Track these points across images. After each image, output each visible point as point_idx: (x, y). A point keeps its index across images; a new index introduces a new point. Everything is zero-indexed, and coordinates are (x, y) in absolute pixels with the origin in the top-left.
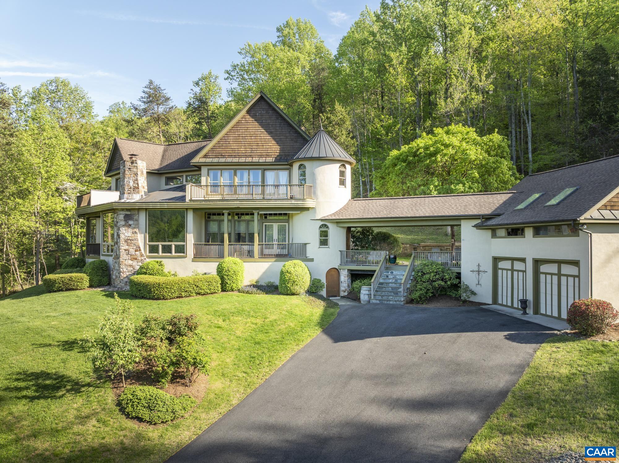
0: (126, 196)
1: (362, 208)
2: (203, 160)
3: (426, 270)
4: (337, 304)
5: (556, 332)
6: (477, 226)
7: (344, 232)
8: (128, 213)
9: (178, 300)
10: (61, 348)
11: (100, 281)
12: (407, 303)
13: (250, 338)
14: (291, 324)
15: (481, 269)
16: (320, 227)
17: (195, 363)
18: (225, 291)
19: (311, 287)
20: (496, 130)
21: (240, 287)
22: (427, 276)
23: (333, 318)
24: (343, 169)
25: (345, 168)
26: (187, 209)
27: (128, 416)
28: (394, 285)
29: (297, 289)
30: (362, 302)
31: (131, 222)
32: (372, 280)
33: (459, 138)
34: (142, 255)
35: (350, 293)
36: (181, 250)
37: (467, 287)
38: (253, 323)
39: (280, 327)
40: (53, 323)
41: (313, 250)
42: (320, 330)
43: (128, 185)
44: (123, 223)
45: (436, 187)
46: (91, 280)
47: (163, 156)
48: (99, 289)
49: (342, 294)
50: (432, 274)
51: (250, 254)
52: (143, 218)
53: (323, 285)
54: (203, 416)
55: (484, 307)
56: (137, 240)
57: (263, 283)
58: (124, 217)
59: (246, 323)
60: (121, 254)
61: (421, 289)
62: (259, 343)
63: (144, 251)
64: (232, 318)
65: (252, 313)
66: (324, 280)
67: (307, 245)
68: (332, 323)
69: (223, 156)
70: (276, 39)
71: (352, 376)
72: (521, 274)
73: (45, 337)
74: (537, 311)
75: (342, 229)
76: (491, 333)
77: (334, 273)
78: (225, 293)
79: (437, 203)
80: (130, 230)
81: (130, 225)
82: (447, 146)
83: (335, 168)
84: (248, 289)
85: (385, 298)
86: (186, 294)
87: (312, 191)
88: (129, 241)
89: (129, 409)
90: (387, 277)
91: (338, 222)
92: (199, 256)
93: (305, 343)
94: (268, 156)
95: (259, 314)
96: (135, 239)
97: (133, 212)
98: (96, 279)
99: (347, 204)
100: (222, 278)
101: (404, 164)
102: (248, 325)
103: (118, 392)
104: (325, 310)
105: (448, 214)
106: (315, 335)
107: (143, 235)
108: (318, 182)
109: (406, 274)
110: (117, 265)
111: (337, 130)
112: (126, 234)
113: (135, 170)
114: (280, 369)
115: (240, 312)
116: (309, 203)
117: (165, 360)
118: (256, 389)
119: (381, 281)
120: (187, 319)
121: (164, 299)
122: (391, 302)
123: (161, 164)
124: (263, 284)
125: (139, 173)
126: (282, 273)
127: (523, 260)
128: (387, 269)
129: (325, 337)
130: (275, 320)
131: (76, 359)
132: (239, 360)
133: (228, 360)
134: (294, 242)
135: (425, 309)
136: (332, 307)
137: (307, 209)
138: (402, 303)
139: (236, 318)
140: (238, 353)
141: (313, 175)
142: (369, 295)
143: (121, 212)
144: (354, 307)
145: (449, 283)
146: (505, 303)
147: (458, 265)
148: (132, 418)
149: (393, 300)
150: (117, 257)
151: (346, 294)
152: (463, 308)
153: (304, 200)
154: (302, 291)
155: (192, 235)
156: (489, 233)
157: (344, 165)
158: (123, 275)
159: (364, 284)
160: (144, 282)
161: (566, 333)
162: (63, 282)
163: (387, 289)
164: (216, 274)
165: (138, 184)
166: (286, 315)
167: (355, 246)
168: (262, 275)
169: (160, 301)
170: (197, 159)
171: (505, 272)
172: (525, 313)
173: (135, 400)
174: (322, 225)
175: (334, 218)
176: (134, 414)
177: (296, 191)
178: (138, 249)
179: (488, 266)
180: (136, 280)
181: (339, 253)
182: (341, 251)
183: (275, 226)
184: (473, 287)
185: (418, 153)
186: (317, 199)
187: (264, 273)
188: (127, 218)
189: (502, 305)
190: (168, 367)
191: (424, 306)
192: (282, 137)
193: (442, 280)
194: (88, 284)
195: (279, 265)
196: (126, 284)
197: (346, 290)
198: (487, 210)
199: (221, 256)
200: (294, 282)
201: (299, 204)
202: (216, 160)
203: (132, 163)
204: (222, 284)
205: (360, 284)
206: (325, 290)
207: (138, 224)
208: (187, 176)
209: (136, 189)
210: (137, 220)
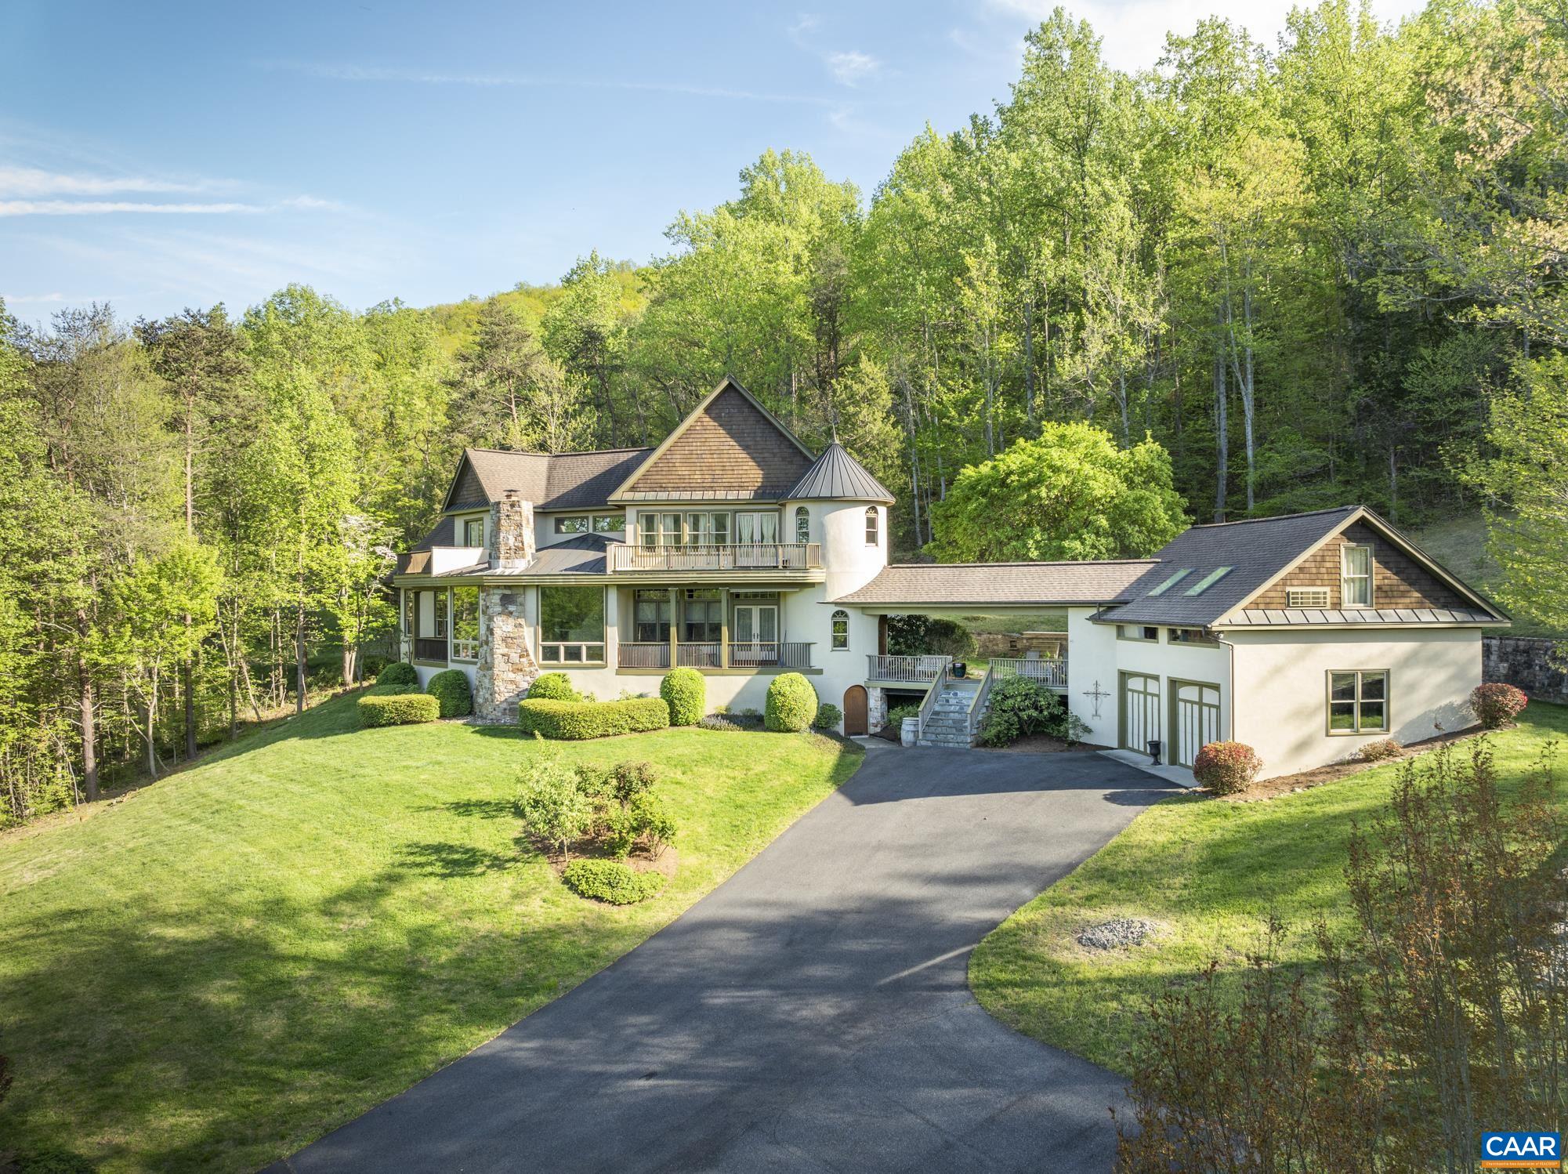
0: (502, 561)
1: (905, 584)
2: (629, 496)
3: (1010, 691)
4: (862, 748)
5: (1181, 790)
6: (1093, 619)
7: (876, 622)
8: (508, 592)
9: (602, 740)
10: (453, 812)
11: (457, 707)
12: (978, 745)
13: (727, 799)
14: (789, 779)
15: (1100, 690)
16: (834, 616)
17: (663, 828)
18: (676, 725)
19: (818, 718)
21: (700, 719)
22: (1010, 702)
23: (855, 770)
24: (872, 515)
25: (876, 512)
26: (607, 586)
27: (582, 895)
28: (956, 716)
29: (795, 722)
30: (904, 744)
31: (512, 608)
32: (920, 709)
33: (1078, 455)
34: (531, 664)
35: (884, 729)
36: (597, 654)
37: (1077, 719)
38: (729, 778)
39: (771, 783)
40: (422, 777)
41: (822, 654)
42: (834, 788)
43: (506, 544)
44: (499, 609)
45: (1037, 542)
46: (442, 707)
47: (548, 478)
48: (460, 722)
49: (872, 730)
50: (1019, 699)
51: (714, 661)
52: (532, 600)
53: (840, 716)
54: (680, 896)
55: (1101, 752)
56: (521, 637)
57: (737, 711)
58: (501, 599)
59: (719, 778)
60: (496, 662)
61: (1000, 724)
62: (741, 807)
63: (536, 656)
64: (695, 769)
65: (726, 761)
66: (840, 707)
67: (812, 646)
68: (853, 778)
69: (664, 489)
70: (741, 195)
71: (879, 847)
72: (1156, 699)
73: (421, 798)
74: (1174, 760)
75: (870, 619)
76: (1087, 791)
77: (858, 693)
78: (676, 728)
79: (1029, 578)
80: (511, 621)
81: (511, 613)
82: (1056, 470)
83: (860, 513)
84: (713, 721)
85: (940, 737)
86: (615, 730)
87: (821, 555)
88: (509, 640)
89: (584, 887)
90: (947, 701)
91: (863, 608)
92: (627, 664)
93: (811, 807)
94: (741, 488)
95: (738, 763)
96: (520, 637)
97: (515, 591)
98: (450, 704)
99: (880, 574)
100: (671, 704)
101: (984, 500)
102: (721, 780)
103: (559, 867)
104: (843, 755)
105: (1045, 599)
106: (827, 795)
107: (532, 629)
108: (830, 538)
109: (976, 696)
110: (487, 681)
111: (864, 412)
112: (504, 629)
113: (517, 518)
114: (778, 840)
115: (707, 760)
116: (816, 575)
117: (623, 824)
118: (746, 866)
119: (937, 708)
120: (639, 769)
121: (580, 739)
122: (951, 745)
123: (547, 495)
124: (738, 713)
125: (524, 523)
126: (770, 695)
127: (1156, 678)
128: (947, 687)
129: (841, 798)
130: (764, 773)
131: (482, 827)
132: (716, 830)
133: (700, 830)
134: (788, 641)
135: (1004, 756)
136: (854, 752)
137: (812, 585)
138: (968, 746)
139: (702, 770)
140: (714, 820)
141: (822, 527)
142: (916, 733)
143: (496, 591)
144: (890, 752)
145: (1045, 713)
146: (1136, 747)
147: (1065, 682)
148: (589, 897)
149: (954, 741)
150: (488, 667)
151: (878, 729)
152: (1067, 755)
153: (805, 570)
154: (804, 726)
155: (615, 629)
156: (1112, 631)
157: (874, 508)
158: (499, 698)
159: (908, 714)
160: (547, 710)
161: (1195, 792)
162: (397, 709)
163: (946, 723)
164: (658, 695)
165: (522, 542)
166: (780, 765)
167: (895, 644)
168: (735, 698)
169: (574, 743)
170: (620, 494)
171: (1136, 695)
172: (1157, 763)
173: (589, 876)
174: (837, 612)
175: (856, 600)
176: (590, 893)
177: (792, 553)
178: (524, 654)
179: (1111, 686)
180: (531, 707)
181: (867, 659)
182: (869, 656)
183: (756, 611)
184: (1087, 719)
185: (1009, 481)
186: (828, 568)
187: (739, 694)
188: (506, 600)
189: (1132, 750)
190: (628, 833)
191: (1005, 751)
192: (766, 455)
193: (1036, 709)
194: (437, 714)
195: (765, 681)
196: (504, 714)
197: (878, 723)
198: (1108, 594)
199: (666, 664)
200: (791, 710)
201: (798, 576)
202: (651, 496)
203: (512, 506)
204: (671, 713)
205: (901, 714)
206: (842, 723)
207: (524, 611)
208: (595, 519)
209: (519, 550)
210: (522, 605)
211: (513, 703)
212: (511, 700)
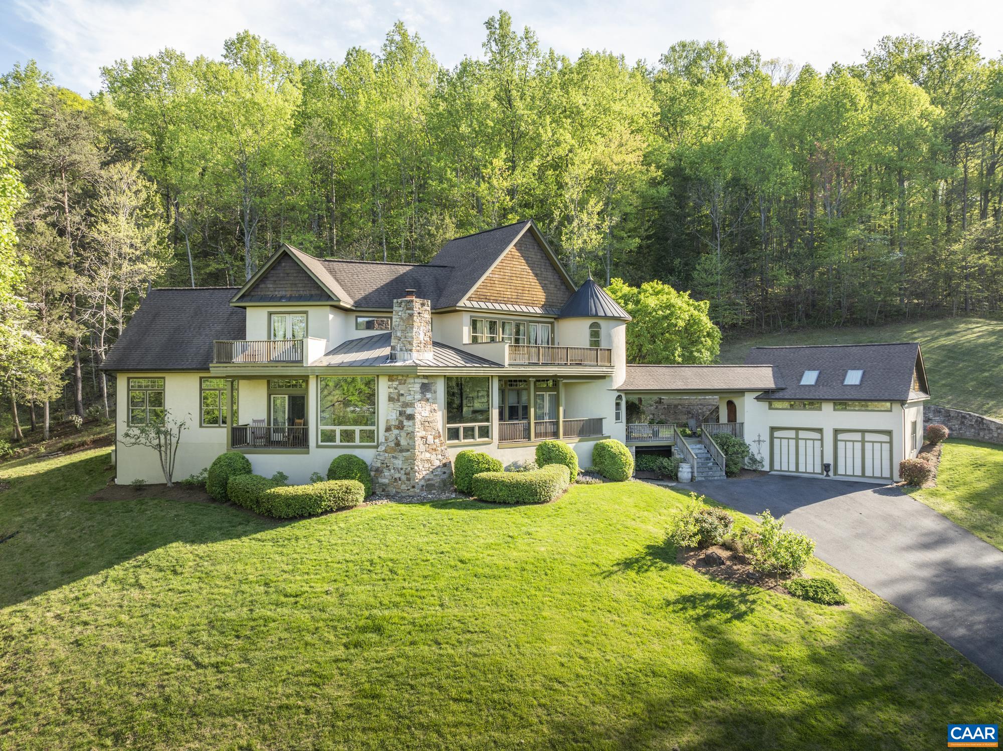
6: (757, 398)
8: (426, 381)
12: (728, 477)
15: (761, 439)
16: (616, 399)
20: (689, 292)
21: (576, 477)
28: (700, 460)
30: (683, 481)
31: (429, 395)
34: (442, 444)
36: (485, 432)
41: (610, 425)
44: (418, 396)
46: (367, 490)
52: (440, 388)
56: (436, 421)
58: (421, 388)
60: (417, 443)
67: (603, 420)
69: (488, 300)
72: (810, 442)
74: (835, 473)
80: (428, 406)
81: (428, 400)
85: (705, 474)
88: (427, 424)
92: (503, 440)
94: (529, 304)
96: (433, 420)
97: (431, 381)
107: (441, 414)
110: (409, 463)
112: (423, 414)
127: (820, 430)
138: (725, 478)
141: (609, 336)
143: (417, 381)
155: (497, 411)
156: (766, 405)
158: (419, 476)
163: (698, 465)
170: (463, 302)
171: (784, 440)
172: (828, 475)
174: (618, 396)
178: (437, 435)
179: (766, 437)
188: (424, 389)
189: (804, 472)
194: (363, 497)
196: (422, 490)
207: (436, 397)
210: (435, 392)
211: (429, 480)
212: (427, 477)
